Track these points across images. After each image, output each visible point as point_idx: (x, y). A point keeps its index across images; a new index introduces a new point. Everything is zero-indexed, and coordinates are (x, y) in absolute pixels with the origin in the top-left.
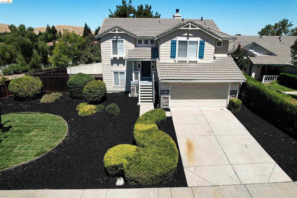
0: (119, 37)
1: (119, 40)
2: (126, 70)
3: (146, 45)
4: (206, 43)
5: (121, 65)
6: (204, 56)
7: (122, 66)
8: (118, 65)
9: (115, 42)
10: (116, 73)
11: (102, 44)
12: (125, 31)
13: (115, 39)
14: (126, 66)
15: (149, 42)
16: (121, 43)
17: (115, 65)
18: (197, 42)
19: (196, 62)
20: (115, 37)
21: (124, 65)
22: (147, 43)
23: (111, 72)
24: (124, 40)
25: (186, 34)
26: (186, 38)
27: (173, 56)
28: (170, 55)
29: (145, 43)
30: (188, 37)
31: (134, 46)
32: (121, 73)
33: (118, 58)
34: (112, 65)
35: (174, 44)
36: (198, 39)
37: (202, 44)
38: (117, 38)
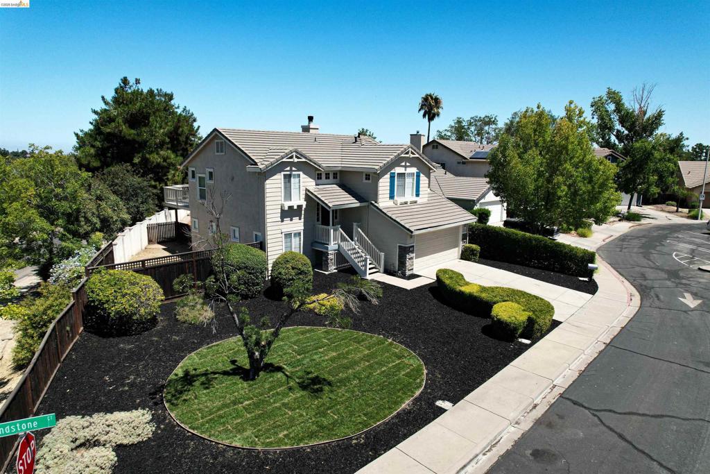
0: (294, 169)
1: (293, 173)
2: (303, 228)
3: (328, 181)
4: (421, 175)
5: (296, 219)
6: (420, 193)
7: (298, 221)
8: (291, 220)
9: (288, 178)
10: (288, 236)
11: (267, 182)
12: (306, 158)
13: (289, 173)
14: (302, 220)
15: (331, 176)
16: (297, 180)
17: (287, 220)
18: (414, 174)
19: (416, 202)
20: (288, 168)
21: (300, 219)
22: (329, 178)
23: (280, 235)
24: (301, 173)
25: (403, 164)
26: (404, 168)
27: (392, 197)
28: (388, 196)
29: (326, 178)
30: (406, 167)
31: (314, 183)
32: (295, 234)
33: (295, 207)
34: (282, 221)
35: (392, 177)
36: (414, 170)
37: (418, 176)
38: (291, 170)
